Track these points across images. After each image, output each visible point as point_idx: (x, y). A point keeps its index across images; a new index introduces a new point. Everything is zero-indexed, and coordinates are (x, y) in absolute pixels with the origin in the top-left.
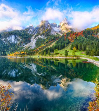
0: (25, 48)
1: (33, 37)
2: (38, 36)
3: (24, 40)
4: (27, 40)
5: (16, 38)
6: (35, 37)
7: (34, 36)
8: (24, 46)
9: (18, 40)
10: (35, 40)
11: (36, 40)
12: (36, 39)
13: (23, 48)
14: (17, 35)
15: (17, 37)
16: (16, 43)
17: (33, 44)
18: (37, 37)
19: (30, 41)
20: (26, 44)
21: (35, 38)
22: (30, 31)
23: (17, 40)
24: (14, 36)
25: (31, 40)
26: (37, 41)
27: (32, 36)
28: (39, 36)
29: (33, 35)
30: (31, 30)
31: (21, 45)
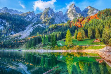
1: (31, 25)
3: (14, 26)
4: (18, 28)
7: (33, 24)
9: (5, 25)
12: (33, 28)
13: (10, 37)
14: (5, 19)
15: (4, 21)
17: (26, 34)
18: (36, 26)
19: (23, 29)
22: (29, 17)
23: (2, 26)
25: (26, 28)
26: (34, 30)
28: (39, 25)
29: (31, 23)
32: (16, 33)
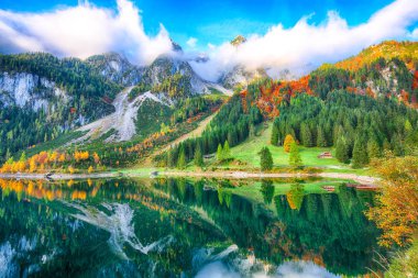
0: (89, 134)
1: (124, 95)
2: (142, 92)
3: (83, 102)
4: (95, 104)
5: (38, 90)
6: (133, 96)
7: (129, 90)
8: (79, 125)
9: (50, 97)
10: (130, 105)
11: (136, 109)
12: (134, 106)
13: (80, 134)
14: (49, 78)
15: (46, 83)
16: (41, 110)
17: (124, 120)
18: (141, 98)
19: (110, 110)
20: (93, 119)
21: (130, 101)
22: (112, 70)
23: (43, 98)
24: (29, 77)
25: (115, 104)
26: (139, 111)
27: (117, 91)
28: (148, 95)
29: (122, 89)
30: (115, 65)
31: (67, 123)
32: (90, 122)
